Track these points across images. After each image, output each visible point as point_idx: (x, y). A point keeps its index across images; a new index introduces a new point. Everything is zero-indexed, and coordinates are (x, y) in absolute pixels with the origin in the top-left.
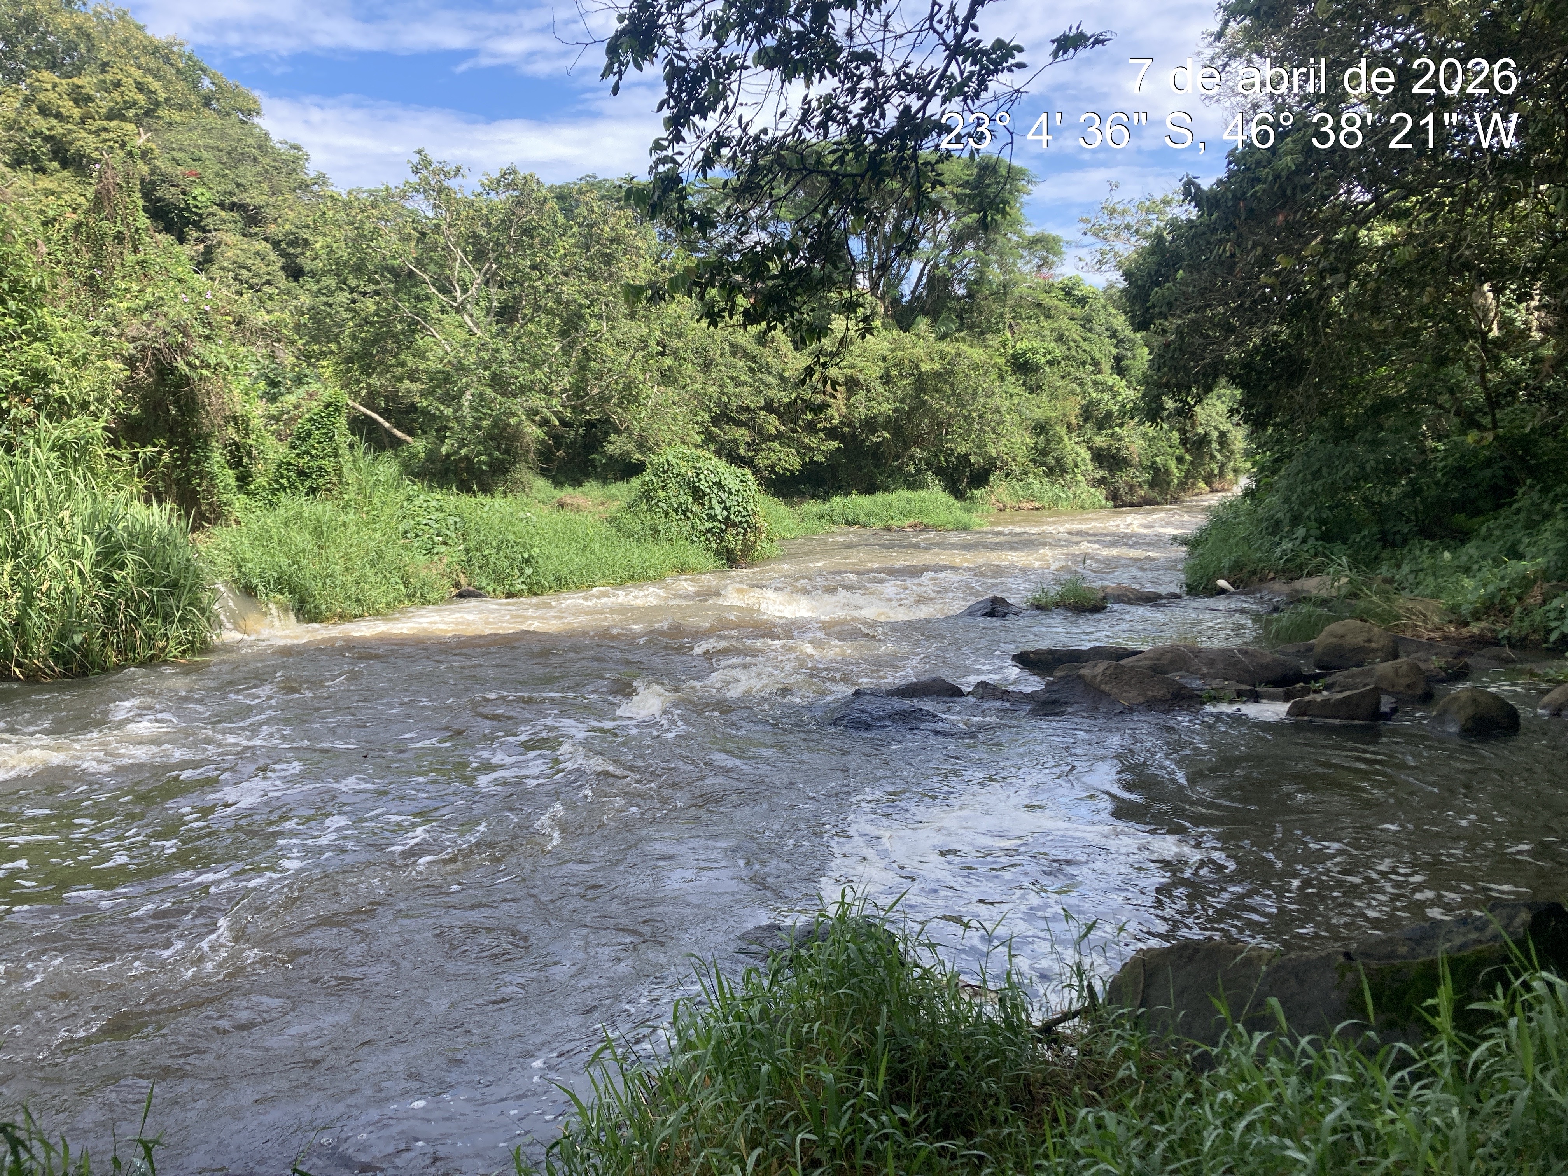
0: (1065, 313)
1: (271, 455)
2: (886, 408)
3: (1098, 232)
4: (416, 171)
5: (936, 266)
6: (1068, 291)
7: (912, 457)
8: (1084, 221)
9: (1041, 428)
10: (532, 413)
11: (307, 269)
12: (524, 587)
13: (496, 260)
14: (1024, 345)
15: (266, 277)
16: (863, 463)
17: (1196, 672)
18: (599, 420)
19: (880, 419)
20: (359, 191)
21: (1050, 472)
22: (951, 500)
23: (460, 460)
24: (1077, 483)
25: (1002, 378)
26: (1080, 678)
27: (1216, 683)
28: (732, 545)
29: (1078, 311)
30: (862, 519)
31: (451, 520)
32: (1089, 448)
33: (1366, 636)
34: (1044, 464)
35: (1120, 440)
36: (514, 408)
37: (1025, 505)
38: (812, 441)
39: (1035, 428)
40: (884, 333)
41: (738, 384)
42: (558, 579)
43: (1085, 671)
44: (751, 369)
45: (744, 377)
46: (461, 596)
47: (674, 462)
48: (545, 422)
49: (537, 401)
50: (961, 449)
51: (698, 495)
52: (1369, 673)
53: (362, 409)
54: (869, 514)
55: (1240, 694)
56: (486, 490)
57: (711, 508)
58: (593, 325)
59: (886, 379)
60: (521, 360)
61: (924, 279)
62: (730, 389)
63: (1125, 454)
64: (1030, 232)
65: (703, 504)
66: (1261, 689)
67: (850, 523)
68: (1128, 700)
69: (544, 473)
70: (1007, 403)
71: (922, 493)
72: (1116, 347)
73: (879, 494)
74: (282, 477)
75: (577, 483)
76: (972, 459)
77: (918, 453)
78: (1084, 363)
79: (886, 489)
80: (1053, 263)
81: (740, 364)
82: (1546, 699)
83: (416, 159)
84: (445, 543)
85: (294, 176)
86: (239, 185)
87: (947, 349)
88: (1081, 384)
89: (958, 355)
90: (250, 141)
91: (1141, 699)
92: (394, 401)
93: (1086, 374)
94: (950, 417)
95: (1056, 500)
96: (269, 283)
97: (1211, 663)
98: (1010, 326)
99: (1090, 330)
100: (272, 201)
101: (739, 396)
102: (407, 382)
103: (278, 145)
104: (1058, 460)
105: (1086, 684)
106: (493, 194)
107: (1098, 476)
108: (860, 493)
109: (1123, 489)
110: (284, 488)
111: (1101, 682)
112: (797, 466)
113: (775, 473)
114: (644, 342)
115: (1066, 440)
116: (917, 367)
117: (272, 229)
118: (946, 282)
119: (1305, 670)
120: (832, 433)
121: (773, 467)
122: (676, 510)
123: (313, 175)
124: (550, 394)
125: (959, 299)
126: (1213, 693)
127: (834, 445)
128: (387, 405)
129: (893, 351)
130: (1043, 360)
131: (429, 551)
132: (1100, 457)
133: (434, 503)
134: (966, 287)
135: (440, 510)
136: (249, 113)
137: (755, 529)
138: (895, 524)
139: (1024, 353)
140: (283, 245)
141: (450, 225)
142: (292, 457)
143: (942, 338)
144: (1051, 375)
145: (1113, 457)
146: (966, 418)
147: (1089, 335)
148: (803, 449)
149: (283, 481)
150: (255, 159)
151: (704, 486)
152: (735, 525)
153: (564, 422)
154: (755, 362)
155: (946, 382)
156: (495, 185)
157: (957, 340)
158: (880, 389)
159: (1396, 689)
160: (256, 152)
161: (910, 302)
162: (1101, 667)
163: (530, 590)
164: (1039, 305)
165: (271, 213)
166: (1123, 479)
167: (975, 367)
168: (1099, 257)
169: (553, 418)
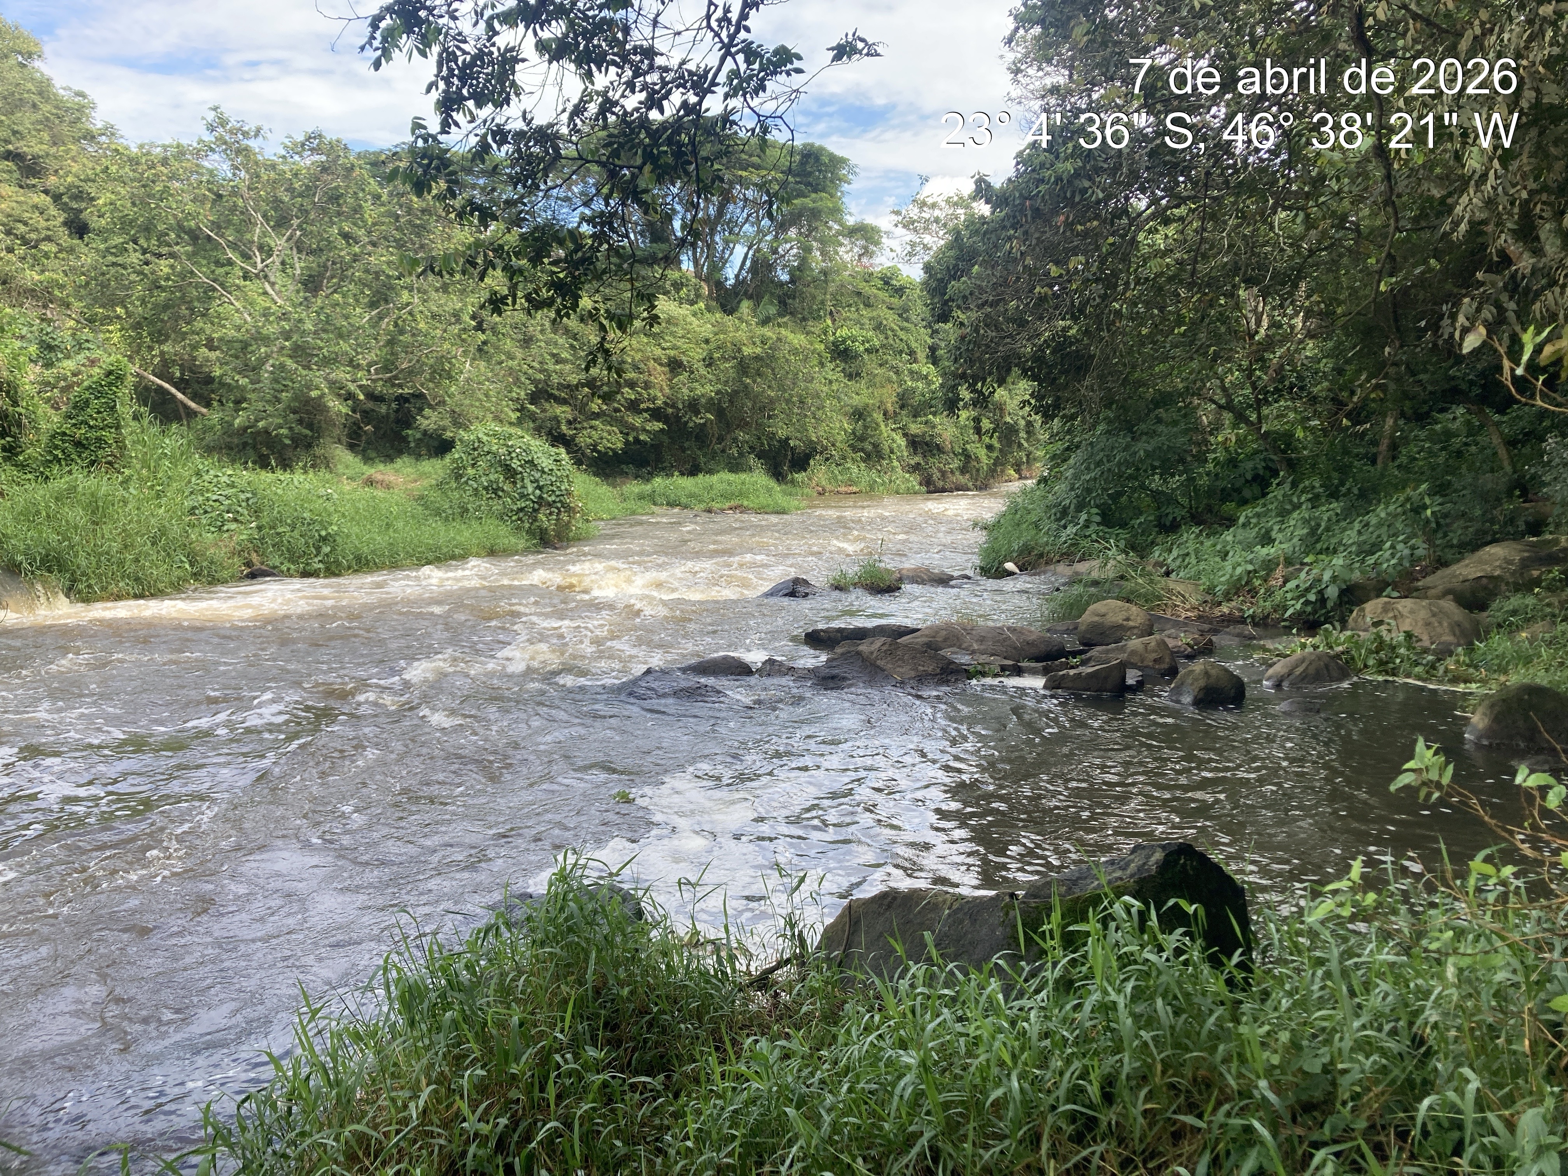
0: (884, 302)
1: (43, 426)
2: (707, 390)
3: (908, 224)
4: (211, 128)
5: (758, 250)
6: (886, 281)
7: (735, 440)
8: (898, 213)
9: (859, 414)
10: (336, 387)
11: (93, 225)
12: (321, 566)
13: (300, 227)
14: (843, 332)
15: (45, 233)
16: (687, 444)
17: (966, 649)
18: (413, 395)
19: (703, 401)
20: (152, 145)
21: (867, 458)
22: (772, 483)
23: (258, 433)
24: (893, 468)
25: (822, 365)
26: (859, 653)
27: (983, 658)
28: (546, 524)
29: (895, 301)
30: (684, 500)
31: (243, 496)
32: (905, 435)
33: (1124, 615)
34: (862, 450)
35: (934, 427)
36: (317, 381)
37: (843, 489)
38: (637, 421)
39: (854, 414)
40: (708, 315)
41: (558, 361)
42: (358, 559)
43: (864, 647)
44: (572, 347)
45: (564, 355)
46: (253, 576)
47: (485, 438)
48: (350, 396)
49: (342, 374)
50: (782, 433)
51: (510, 473)
52: (1123, 649)
53: (152, 377)
54: (691, 496)
55: (1003, 668)
56: (286, 465)
57: (523, 487)
58: (405, 296)
59: (709, 362)
60: (325, 331)
61: (748, 263)
62: (551, 367)
63: (938, 440)
64: (851, 221)
65: (515, 483)
66: (1024, 664)
67: (671, 504)
68: (901, 674)
69: (352, 447)
70: (825, 389)
71: (743, 476)
72: (931, 337)
73: (701, 476)
74: (56, 447)
75: (390, 459)
76: (792, 443)
77: (741, 435)
78: (901, 352)
79: (710, 472)
80: (873, 253)
81: (561, 341)
82: (1271, 671)
83: (211, 116)
84: (235, 520)
85: (79, 125)
86: (15, 133)
87: (770, 334)
88: (897, 373)
89: (779, 339)
90: (30, 86)
91: (913, 674)
92: (191, 371)
93: (902, 362)
94: (772, 401)
95: (872, 486)
96: (48, 239)
97: (982, 640)
98: (831, 313)
99: (907, 320)
100: (53, 150)
101: (560, 374)
102: (203, 350)
103: (62, 92)
104: (876, 446)
105: (864, 660)
106: (297, 157)
107: (912, 462)
108: (682, 474)
109: (936, 475)
110: (59, 461)
111: (877, 658)
112: (620, 445)
113: (598, 452)
114: (457, 316)
115: (883, 427)
116: (739, 350)
117: (52, 180)
118: (771, 267)
119: (1068, 647)
120: (656, 414)
121: (595, 446)
122: (486, 489)
123: (100, 125)
124: (358, 367)
125: (781, 284)
126: (979, 668)
127: (658, 426)
128: (182, 374)
129: (716, 334)
130: (862, 348)
131: (220, 528)
132: (915, 443)
133: (225, 479)
134: (790, 273)
135: (232, 485)
136: (30, 55)
137: (570, 510)
138: (716, 506)
139: (844, 342)
140: (65, 199)
141: (249, 189)
142: (66, 427)
143: (765, 322)
144: (870, 364)
145: (927, 444)
146: (788, 401)
147: (906, 324)
148: (626, 429)
149: (58, 452)
150: (34, 106)
151: (515, 464)
152: (550, 505)
153: (371, 396)
154: (576, 339)
155: (768, 366)
156: (300, 148)
157: (779, 325)
158: (703, 371)
159: (1146, 663)
160: (36, 99)
161: (734, 286)
162: (878, 642)
163: (327, 569)
164: (859, 294)
165: (54, 165)
166: (935, 465)
167: (795, 352)
168: (909, 248)
169: (358, 391)
